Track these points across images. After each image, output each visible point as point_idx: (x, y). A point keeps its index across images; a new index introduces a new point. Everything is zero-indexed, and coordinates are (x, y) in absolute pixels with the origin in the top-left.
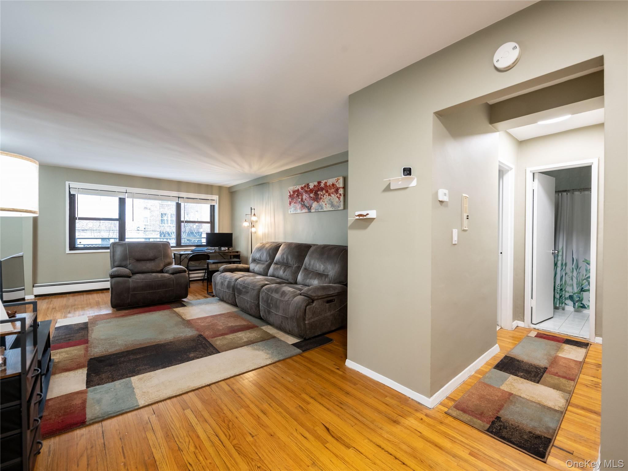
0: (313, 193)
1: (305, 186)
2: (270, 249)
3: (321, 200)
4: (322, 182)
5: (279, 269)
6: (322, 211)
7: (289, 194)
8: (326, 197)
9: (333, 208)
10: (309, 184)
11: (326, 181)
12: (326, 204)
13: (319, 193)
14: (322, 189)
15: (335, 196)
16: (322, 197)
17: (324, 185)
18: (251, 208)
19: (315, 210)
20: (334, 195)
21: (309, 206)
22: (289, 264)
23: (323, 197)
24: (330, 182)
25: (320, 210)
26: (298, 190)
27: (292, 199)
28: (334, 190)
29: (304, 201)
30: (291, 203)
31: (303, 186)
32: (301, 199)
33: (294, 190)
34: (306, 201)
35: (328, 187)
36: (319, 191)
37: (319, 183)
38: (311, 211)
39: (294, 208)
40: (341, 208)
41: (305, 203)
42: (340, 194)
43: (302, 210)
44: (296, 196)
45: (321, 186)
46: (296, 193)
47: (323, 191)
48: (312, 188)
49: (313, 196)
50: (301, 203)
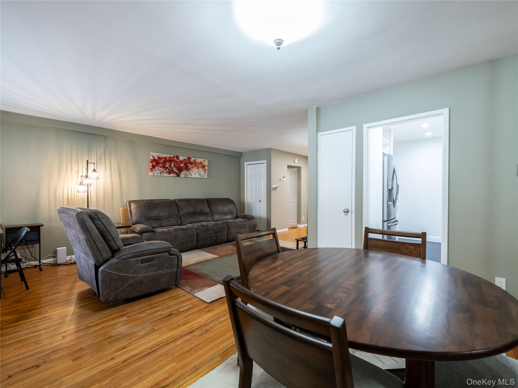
0: (183, 163)
1: (174, 157)
3: (191, 170)
4: (192, 158)
6: (190, 177)
7: (152, 158)
8: (195, 169)
9: (200, 177)
10: (178, 156)
11: (195, 159)
12: (195, 174)
14: (191, 163)
15: (202, 169)
16: (191, 168)
18: (87, 161)
19: (185, 176)
21: (178, 172)
23: (193, 168)
24: (199, 160)
26: (166, 157)
27: (157, 163)
28: (201, 166)
29: (173, 168)
30: (155, 167)
31: (172, 156)
32: (169, 166)
33: (160, 156)
34: (174, 168)
35: (197, 163)
36: (189, 164)
37: (189, 158)
38: (181, 176)
39: (160, 171)
40: (206, 177)
41: (173, 169)
42: (206, 170)
43: (169, 174)
44: (163, 162)
45: (190, 161)
46: (163, 160)
47: (193, 165)
48: (182, 160)
49: (183, 166)
50: (169, 168)
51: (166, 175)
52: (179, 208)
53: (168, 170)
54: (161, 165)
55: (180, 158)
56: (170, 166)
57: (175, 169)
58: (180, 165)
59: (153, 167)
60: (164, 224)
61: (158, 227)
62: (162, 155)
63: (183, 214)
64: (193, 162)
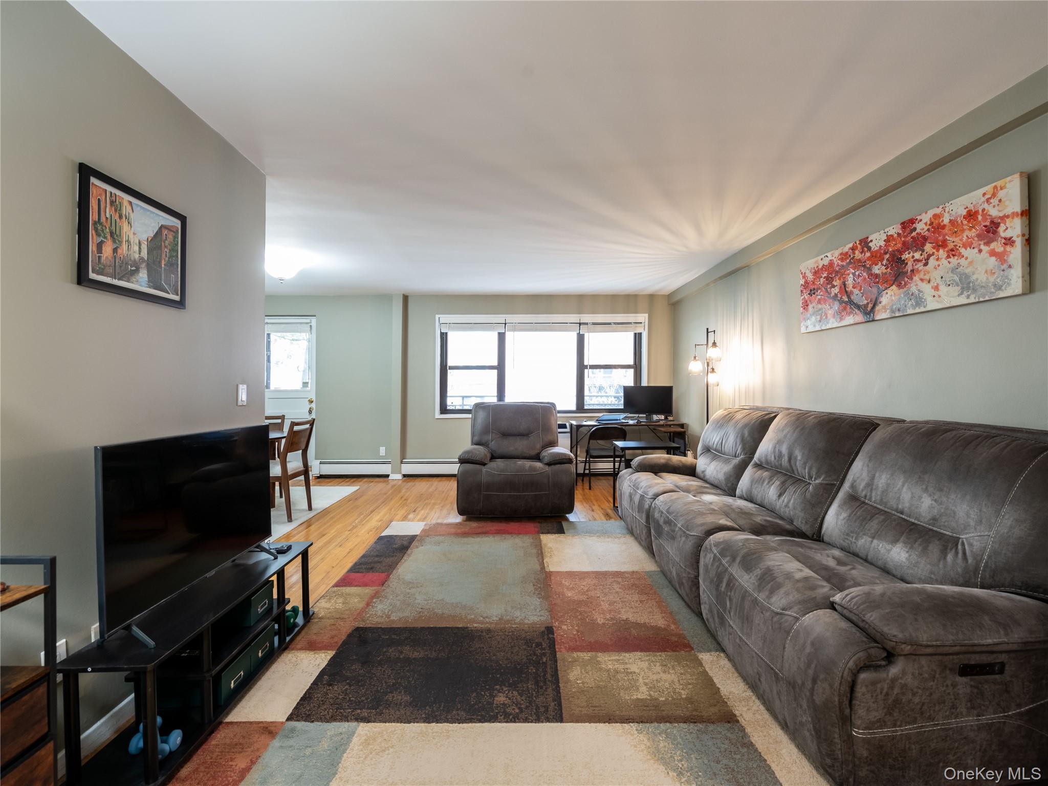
0: (882, 260)
1: (853, 249)
2: (746, 425)
3: (916, 278)
4: (919, 218)
5: (766, 483)
6: (917, 310)
7: (802, 282)
8: (937, 263)
9: (968, 297)
10: (868, 238)
11: (938, 211)
12: (936, 288)
13: (905, 256)
14: (919, 243)
15: (980, 251)
16: (920, 266)
17: (926, 228)
18: (708, 329)
19: (893, 311)
20: (976, 250)
21: (868, 304)
22: (796, 473)
23: (926, 264)
24: (957, 208)
25: (910, 311)
26: (831, 264)
27: (812, 292)
28: (973, 233)
29: (852, 292)
30: (808, 305)
31: (846, 249)
32: (841, 287)
33: (817, 267)
34: (856, 291)
35: (947, 230)
36: (907, 249)
37: (909, 225)
38: (877, 318)
39: (819, 314)
40: (1012, 289)
41: (852, 297)
42: (1008, 241)
43: (843, 319)
44: (824, 282)
45: (914, 234)
46: (825, 275)
47: (925, 248)
48: (881, 246)
49: (885, 271)
50: (841, 298)
51: (834, 322)
53: (839, 303)
55: (871, 241)
56: (844, 286)
57: (857, 296)
58: (873, 272)
59: (805, 306)
64: (928, 230)
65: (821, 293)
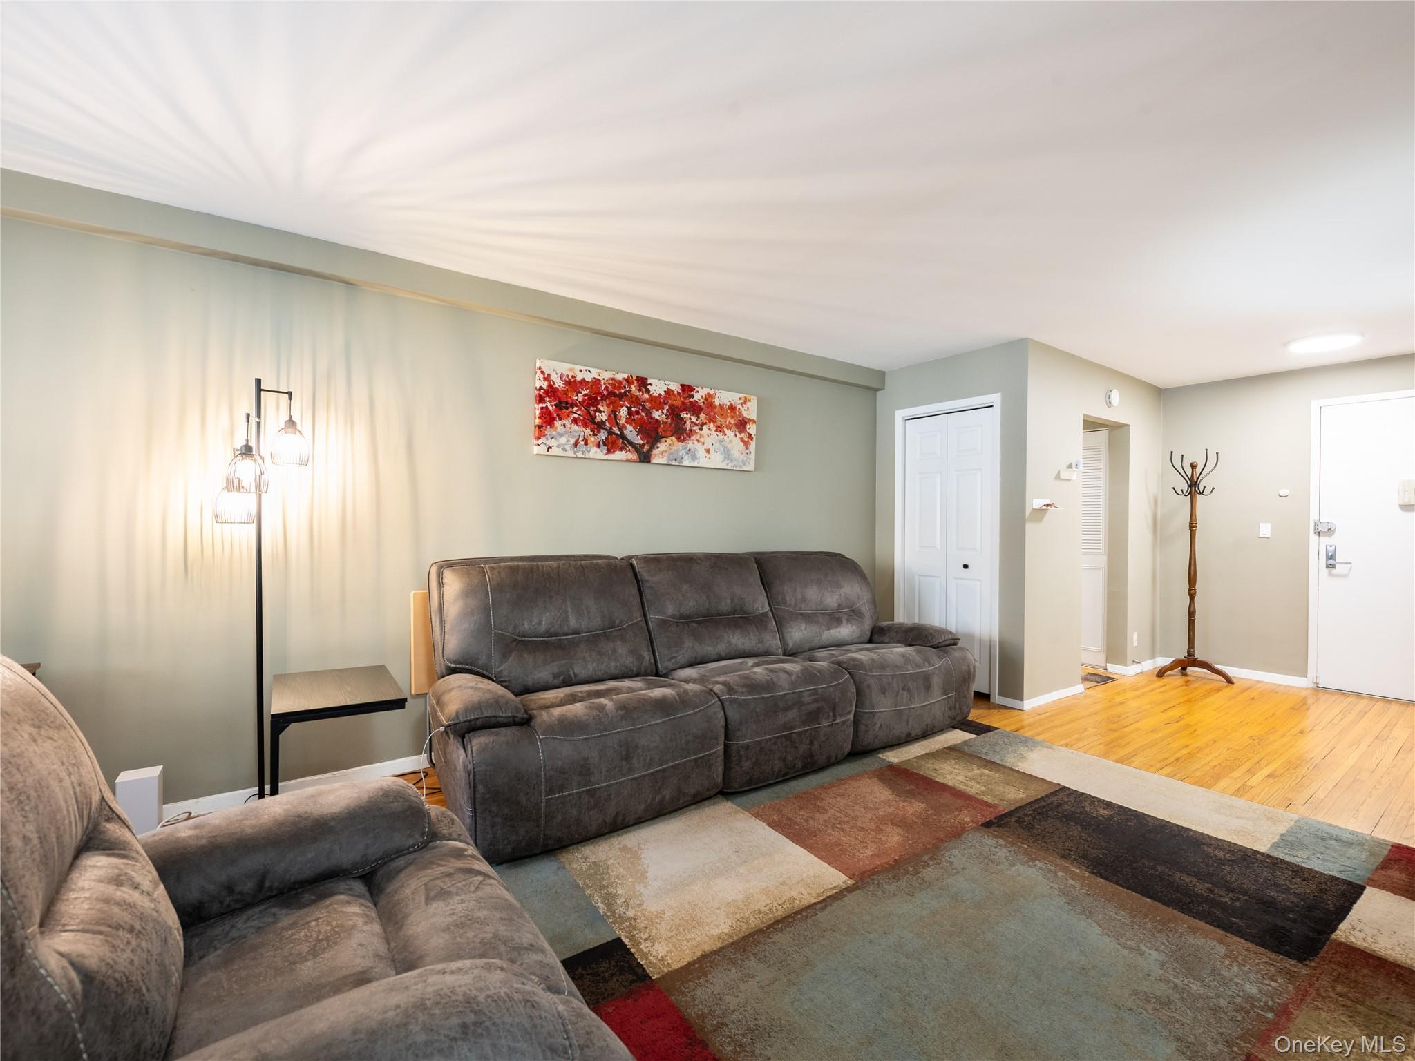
0: (663, 409)
1: (629, 382)
3: (693, 438)
4: (697, 389)
6: (691, 464)
8: (709, 432)
9: (727, 464)
10: (647, 379)
11: (712, 392)
12: (708, 451)
13: (684, 415)
14: (695, 409)
16: (696, 429)
17: (702, 401)
18: (259, 381)
19: (669, 459)
20: (733, 434)
21: (643, 445)
23: (701, 429)
24: (724, 398)
25: (686, 463)
26: (596, 382)
27: (563, 406)
28: (733, 421)
29: (624, 426)
30: (554, 419)
31: (620, 377)
32: (609, 416)
33: (573, 377)
34: (629, 428)
35: (716, 410)
36: (685, 410)
37: (687, 389)
38: (654, 461)
39: (573, 437)
40: (750, 467)
41: (625, 432)
42: (750, 436)
43: (609, 451)
44: (584, 401)
45: (691, 399)
46: (586, 392)
47: (700, 416)
48: (660, 395)
49: (665, 420)
50: (611, 428)
51: (598, 453)
52: (646, 591)
53: (606, 433)
54: (577, 413)
55: (651, 385)
56: (614, 416)
57: (631, 432)
58: (653, 415)
59: (548, 419)
60: (580, 670)
61: (556, 682)
62: (581, 371)
63: (663, 624)
64: (704, 402)
65: (579, 412)
